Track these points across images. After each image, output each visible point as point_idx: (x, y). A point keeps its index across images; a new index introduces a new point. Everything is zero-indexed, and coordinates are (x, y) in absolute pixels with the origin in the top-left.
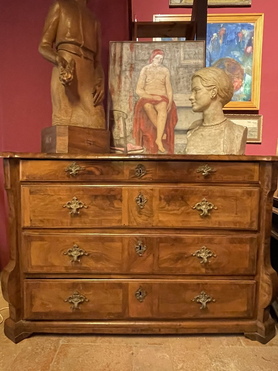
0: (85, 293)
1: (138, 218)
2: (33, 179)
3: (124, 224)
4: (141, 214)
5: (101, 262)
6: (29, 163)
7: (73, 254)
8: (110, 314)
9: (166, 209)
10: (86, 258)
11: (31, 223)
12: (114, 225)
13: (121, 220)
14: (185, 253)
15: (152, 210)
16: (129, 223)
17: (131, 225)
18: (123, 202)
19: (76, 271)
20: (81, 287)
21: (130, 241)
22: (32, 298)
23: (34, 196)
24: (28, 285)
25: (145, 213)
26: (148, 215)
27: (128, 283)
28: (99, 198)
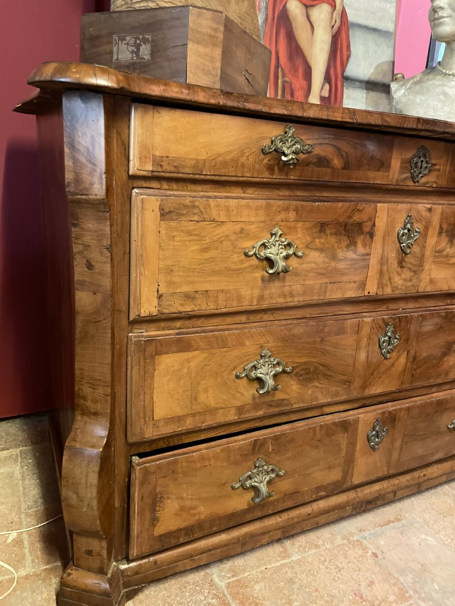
0: (278, 458)
1: (396, 275)
2: (173, 169)
3: (369, 293)
4: (402, 267)
5: (314, 384)
6: (167, 118)
7: (260, 373)
8: (319, 489)
9: (445, 253)
10: (285, 379)
11: (159, 305)
12: (350, 294)
13: (365, 284)
15: (422, 258)
16: (378, 288)
17: (380, 293)
18: (375, 238)
19: (260, 413)
20: (270, 446)
21: (372, 330)
22: (155, 502)
23: (173, 224)
24: (146, 472)
25: (411, 264)
26: (414, 269)
27: (358, 418)
28: (328, 231)
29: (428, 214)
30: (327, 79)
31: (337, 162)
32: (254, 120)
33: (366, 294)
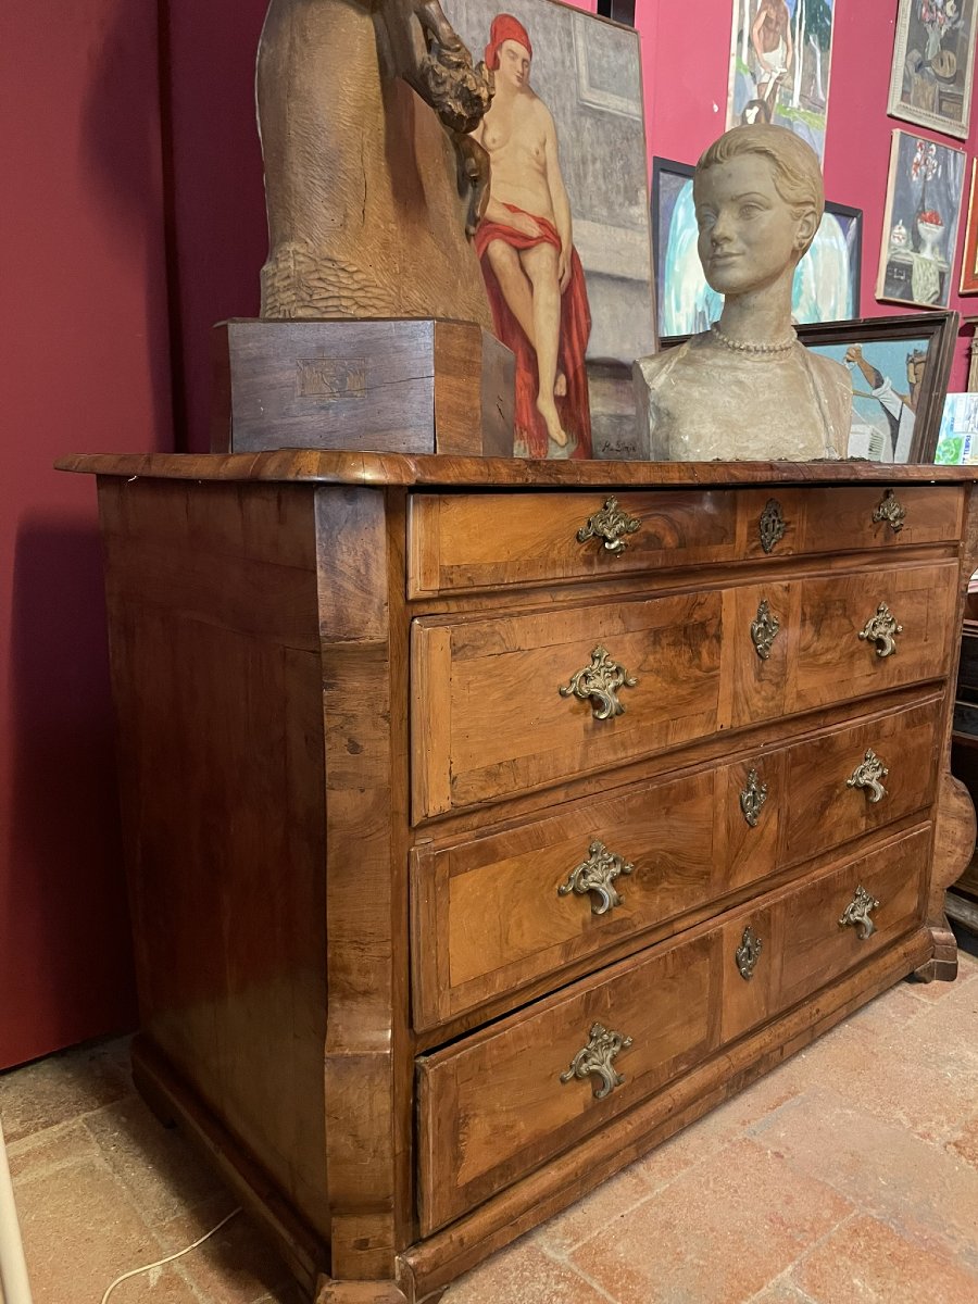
1: (754, 693)
2: (466, 583)
3: (722, 726)
5: (661, 886)
6: (457, 511)
8: (677, 1061)
10: (625, 884)
11: (453, 795)
12: (698, 733)
13: (716, 714)
14: (835, 785)
15: (784, 662)
16: (733, 717)
18: (723, 642)
19: (594, 948)
20: (609, 999)
21: (731, 784)
22: (457, 1124)
23: (468, 663)
24: (443, 1076)
25: (772, 673)
26: (775, 681)
27: (721, 929)
28: (664, 642)
29: (785, 595)
30: (561, 365)
31: (670, 540)
32: (564, 495)
33: (719, 729)
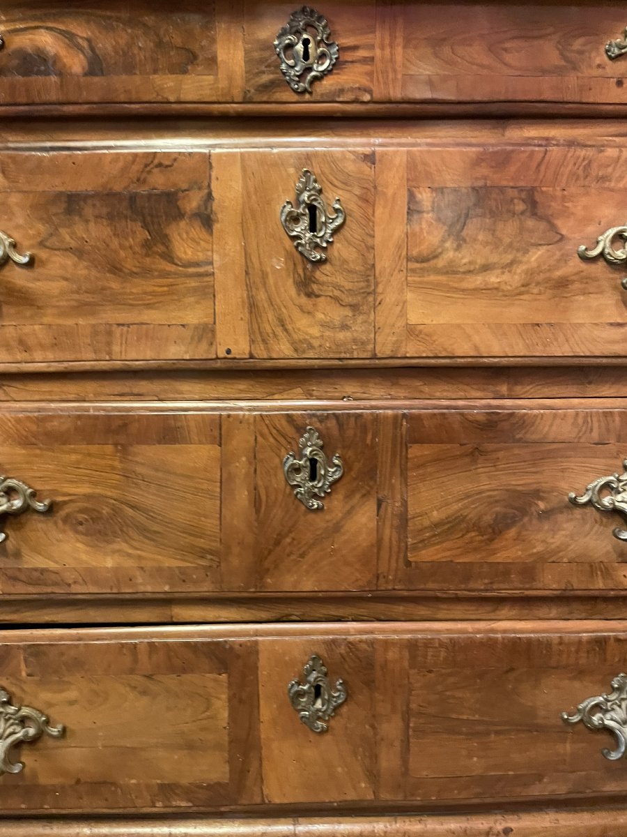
0: (45, 696)
1: (296, 313)
3: (229, 352)
4: (310, 295)
5: (116, 546)
8: (168, 790)
9: (441, 263)
10: (40, 525)
12: (176, 352)
13: (213, 331)
14: (537, 494)
15: (369, 273)
16: (252, 341)
17: (260, 352)
18: (216, 227)
20: (23, 666)
21: (259, 439)
25: (337, 287)
26: (350, 300)
27: (256, 642)
28: (89, 211)
29: (366, 168)
31: (76, 63)
33: (222, 354)
